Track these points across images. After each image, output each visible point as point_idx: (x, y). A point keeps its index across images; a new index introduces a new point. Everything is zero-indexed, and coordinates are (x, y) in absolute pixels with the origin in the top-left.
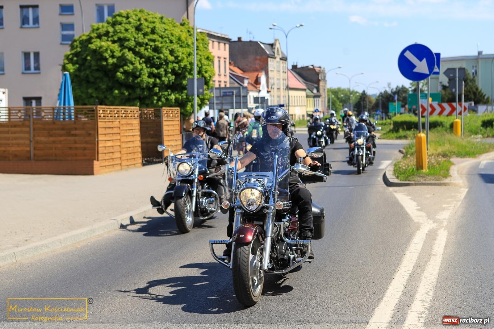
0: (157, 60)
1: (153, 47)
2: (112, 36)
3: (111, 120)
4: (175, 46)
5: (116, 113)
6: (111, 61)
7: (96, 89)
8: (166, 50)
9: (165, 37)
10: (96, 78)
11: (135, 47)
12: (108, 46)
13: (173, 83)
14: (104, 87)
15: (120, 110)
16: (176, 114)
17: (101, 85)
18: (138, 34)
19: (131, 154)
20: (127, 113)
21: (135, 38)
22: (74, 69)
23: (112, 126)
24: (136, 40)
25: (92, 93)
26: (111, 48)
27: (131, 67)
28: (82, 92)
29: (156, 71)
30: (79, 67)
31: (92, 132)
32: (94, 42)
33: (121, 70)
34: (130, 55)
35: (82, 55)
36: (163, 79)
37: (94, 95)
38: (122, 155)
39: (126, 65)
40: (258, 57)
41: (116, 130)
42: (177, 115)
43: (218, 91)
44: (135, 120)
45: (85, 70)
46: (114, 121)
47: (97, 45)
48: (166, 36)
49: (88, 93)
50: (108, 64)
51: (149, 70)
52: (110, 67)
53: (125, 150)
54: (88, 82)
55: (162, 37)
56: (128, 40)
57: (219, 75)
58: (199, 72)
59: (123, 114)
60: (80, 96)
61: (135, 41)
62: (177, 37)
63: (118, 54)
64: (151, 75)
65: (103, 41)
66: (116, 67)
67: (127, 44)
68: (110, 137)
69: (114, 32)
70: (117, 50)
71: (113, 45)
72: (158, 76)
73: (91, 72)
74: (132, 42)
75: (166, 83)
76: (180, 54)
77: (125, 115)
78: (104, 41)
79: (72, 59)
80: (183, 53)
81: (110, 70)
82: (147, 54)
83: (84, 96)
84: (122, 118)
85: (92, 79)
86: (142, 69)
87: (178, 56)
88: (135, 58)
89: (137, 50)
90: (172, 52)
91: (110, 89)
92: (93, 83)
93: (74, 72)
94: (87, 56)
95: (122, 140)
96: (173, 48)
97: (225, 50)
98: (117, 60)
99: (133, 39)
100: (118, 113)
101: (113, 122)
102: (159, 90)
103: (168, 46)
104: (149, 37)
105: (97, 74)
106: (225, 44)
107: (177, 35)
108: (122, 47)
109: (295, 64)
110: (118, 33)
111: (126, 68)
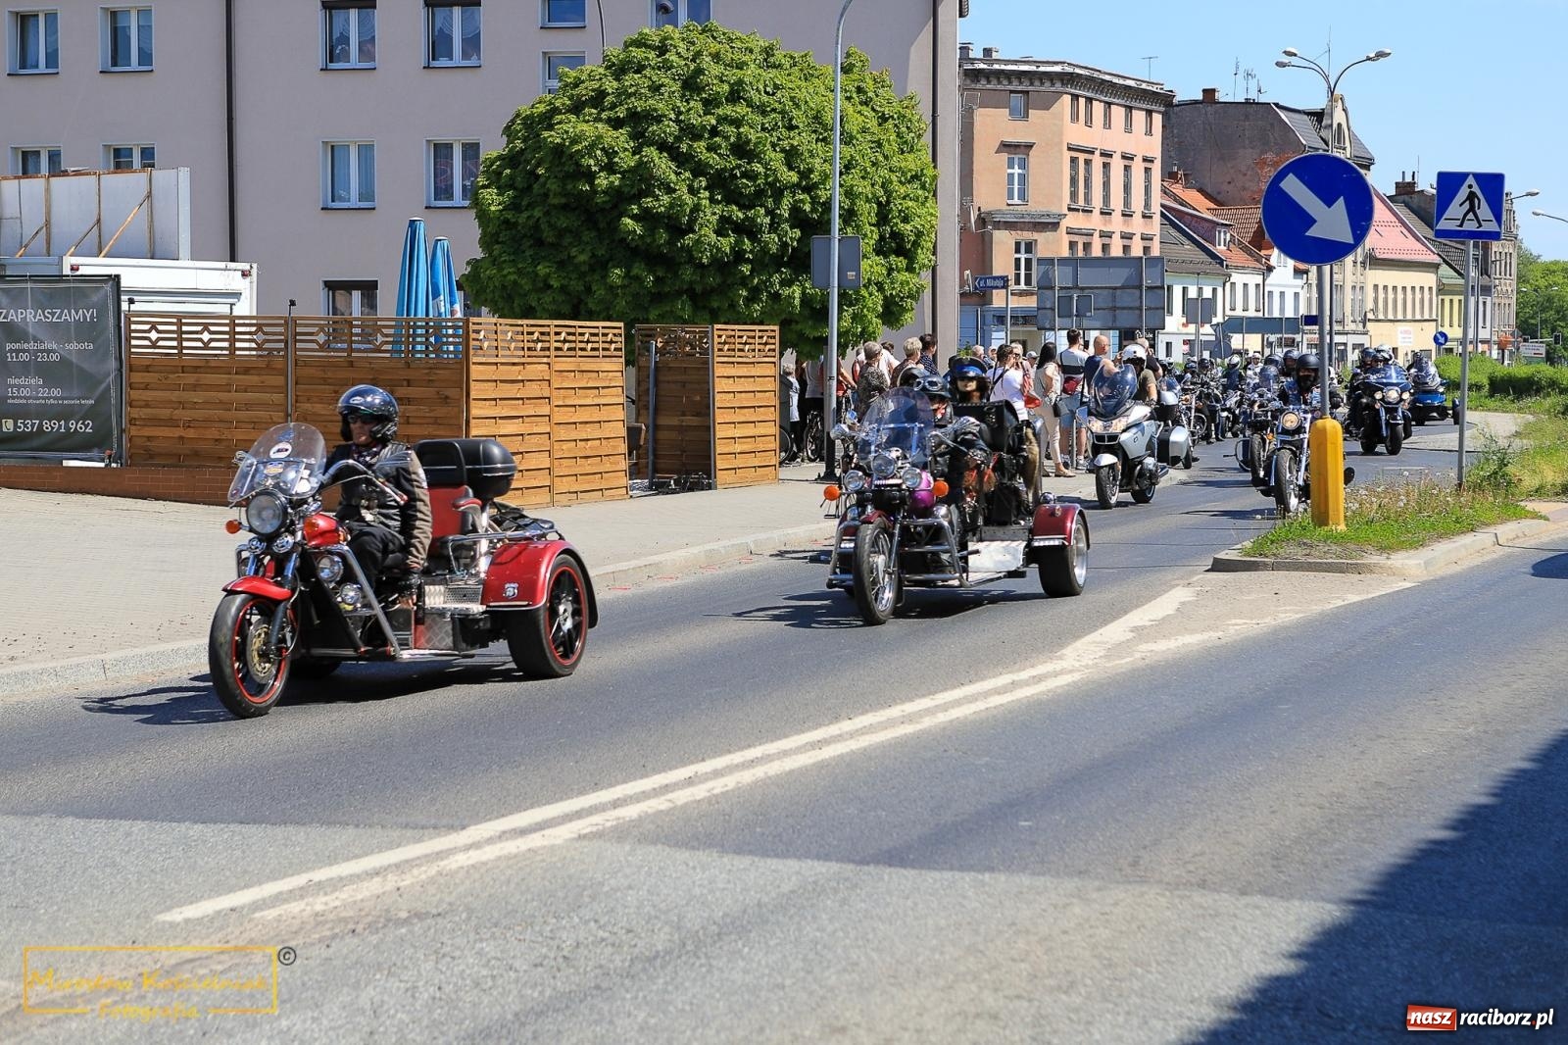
0: (744, 181)
1: (732, 139)
2: (613, 106)
3: (516, 360)
4: (803, 140)
5: (538, 341)
6: (603, 181)
7: (561, 265)
8: (775, 150)
9: (774, 110)
10: (561, 233)
11: (678, 139)
12: (600, 137)
13: (793, 248)
14: (582, 258)
15: (554, 330)
16: (766, 344)
17: (574, 252)
18: (687, 101)
19: (590, 461)
20: (580, 338)
21: (680, 113)
22: (499, 204)
23: (520, 378)
24: (682, 117)
25: (548, 275)
26: (607, 141)
27: (666, 199)
28: (520, 272)
29: (740, 215)
30: (515, 197)
31: (451, 392)
32: (559, 123)
33: (635, 208)
34: (662, 165)
35: (528, 162)
36: (766, 237)
37: (555, 284)
38: (556, 462)
39: (649, 193)
40: (1270, 156)
41: (533, 390)
42: (768, 347)
43: (1069, 270)
44: (608, 360)
45: (530, 206)
46: (529, 363)
47: (567, 132)
48: (777, 105)
49: (537, 275)
50: (593, 191)
51: (718, 209)
52: (600, 199)
53: (565, 446)
54: (540, 243)
55: (762, 110)
56: (659, 120)
57: (1127, 215)
58: (883, 218)
59: (565, 341)
60: (515, 282)
61: (677, 121)
62: (812, 109)
63: (626, 160)
64: (724, 226)
65: (585, 121)
66: (619, 199)
67: (653, 132)
68: (515, 407)
69: (619, 95)
70: (626, 150)
71: (616, 134)
72: (747, 229)
73: (547, 213)
74: (668, 126)
75: (774, 249)
76: (817, 163)
77: (573, 345)
78: (588, 122)
79: (499, 174)
80: (825, 161)
81: (602, 210)
82: (713, 159)
83: (526, 284)
84: (560, 353)
85: (549, 236)
86: (696, 208)
87: (811, 171)
88: (678, 174)
89: (684, 148)
90: (791, 156)
91: (601, 266)
92: (552, 245)
93: (501, 211)
94: (538, 165)
95: (557, 418)
96: (796, 143)
97: (1149, 132)
98: (623, 178)
99: (673, 116)
100: (544, 338)
101: (523, 364)
102: (752, 271)
103: (779, 139)
104: (720, 111)
105: (563, 222)
106: (1149, 113)
107: (812, 105)
108: (640, 138)
109: (1408, 179)
110: (630, 95)
111: (648, 202)
